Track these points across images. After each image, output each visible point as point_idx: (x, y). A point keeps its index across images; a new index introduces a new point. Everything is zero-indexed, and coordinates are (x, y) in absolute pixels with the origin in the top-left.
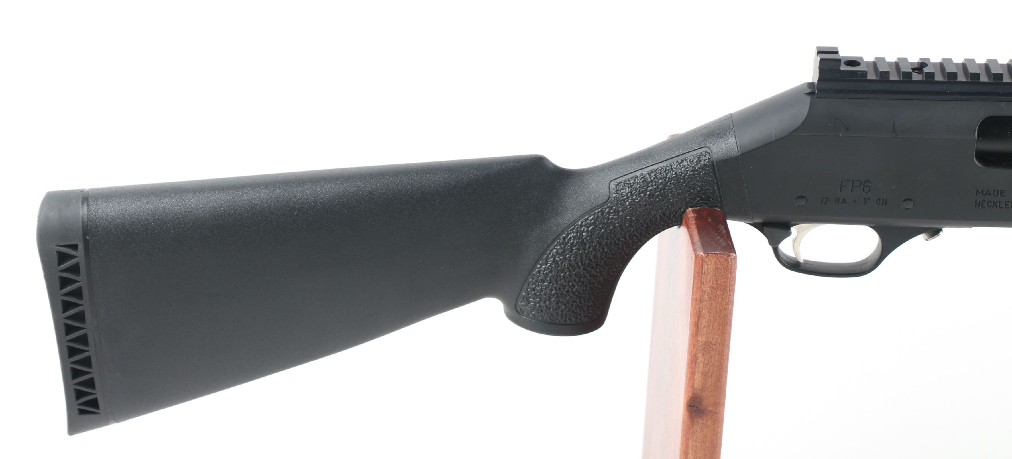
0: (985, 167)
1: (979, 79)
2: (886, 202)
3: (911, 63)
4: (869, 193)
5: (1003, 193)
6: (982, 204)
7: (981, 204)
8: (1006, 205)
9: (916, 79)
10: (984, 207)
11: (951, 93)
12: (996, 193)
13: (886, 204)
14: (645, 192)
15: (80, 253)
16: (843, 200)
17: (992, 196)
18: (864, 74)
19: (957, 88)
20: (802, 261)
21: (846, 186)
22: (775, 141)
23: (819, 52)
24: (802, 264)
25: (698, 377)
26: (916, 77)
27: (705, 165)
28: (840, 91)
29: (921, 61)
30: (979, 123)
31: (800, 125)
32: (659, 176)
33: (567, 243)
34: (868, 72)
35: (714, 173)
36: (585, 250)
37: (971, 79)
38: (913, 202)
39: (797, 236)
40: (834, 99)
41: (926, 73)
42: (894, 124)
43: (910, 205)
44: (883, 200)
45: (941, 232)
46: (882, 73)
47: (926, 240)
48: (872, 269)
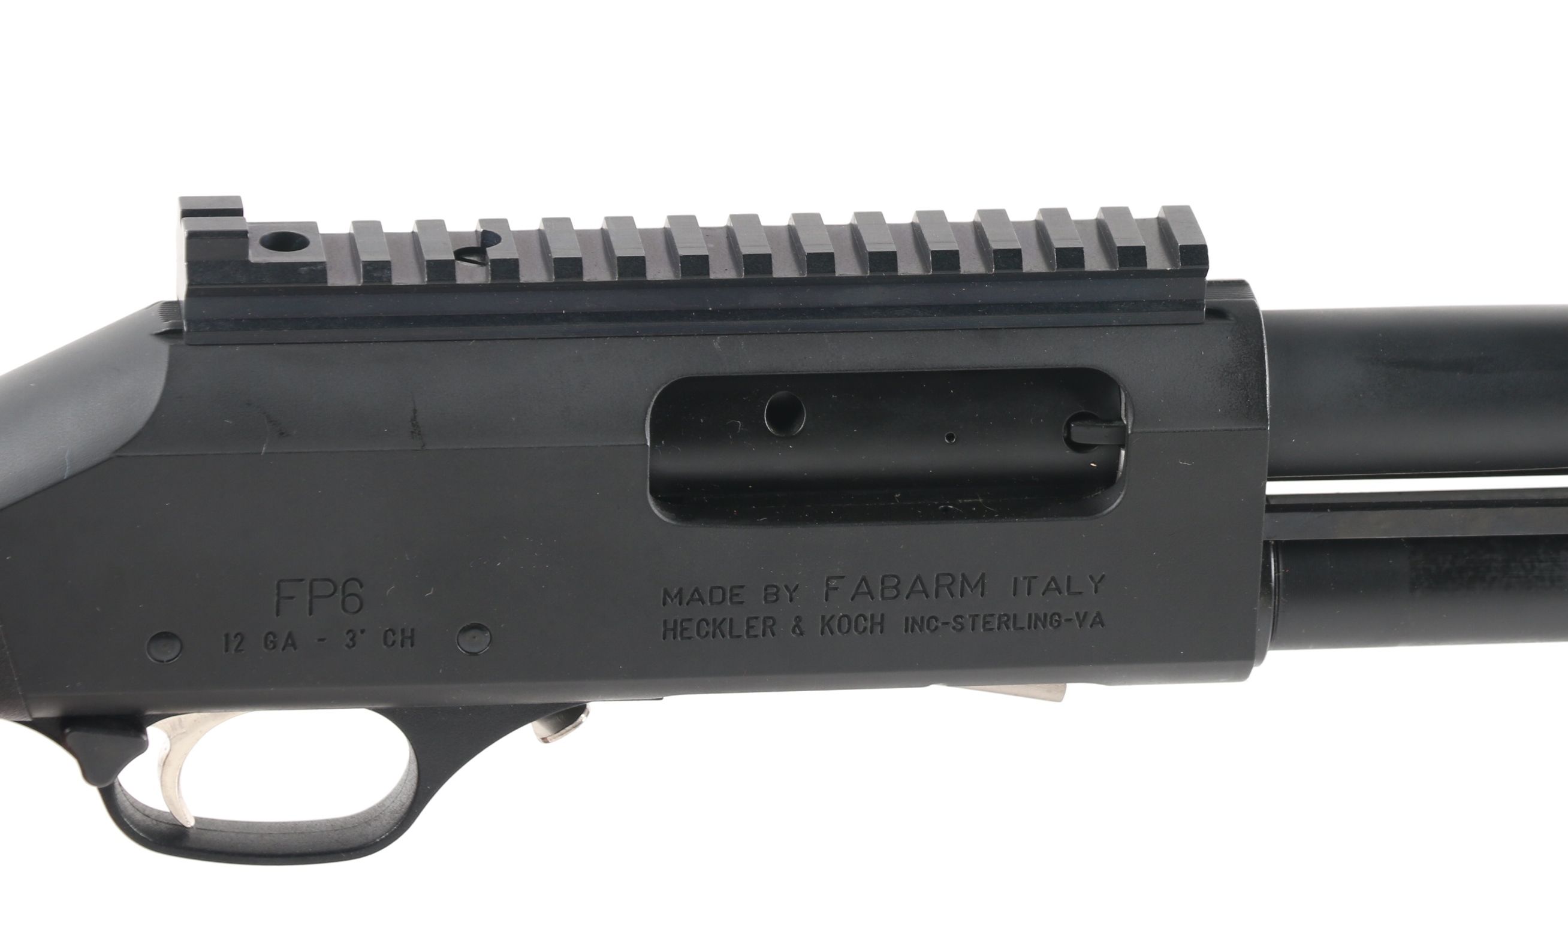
0: (679, 524)
1: (644, 274)
2: (412, 637)
3: (457, 236)
4: (360, 612)
5: (737, 595)
6: (683, 629)
7: (679, 629)
8: (750, 627)
9: (468, 281)
10: (689, 638)
11: (570, 317)
12: (718, 596)
13: (412, 645)
16: (287, 640)
17: (709, 604)
18: (318, 271)
19: (588, 303)
20: (190, 823)
21: (292, 598)
22: (70, 478)
23: (186, 213)
24: (191, 831)
26: (469, 274)
28: (255, 323)
29: (482, 227)
30: (652, 398)
31: (141, 427)
34: (328, 266)
37: (620, 275)
38: (488, 634)
39: (170, 750)
40: (238, 348)
41: (494, 261)
42: (415, 411)
43: (479, 642)
44: (403, 631)
45: (583, 716)
46: (368, 268)
47: (545, 740)
48: (392, 833)
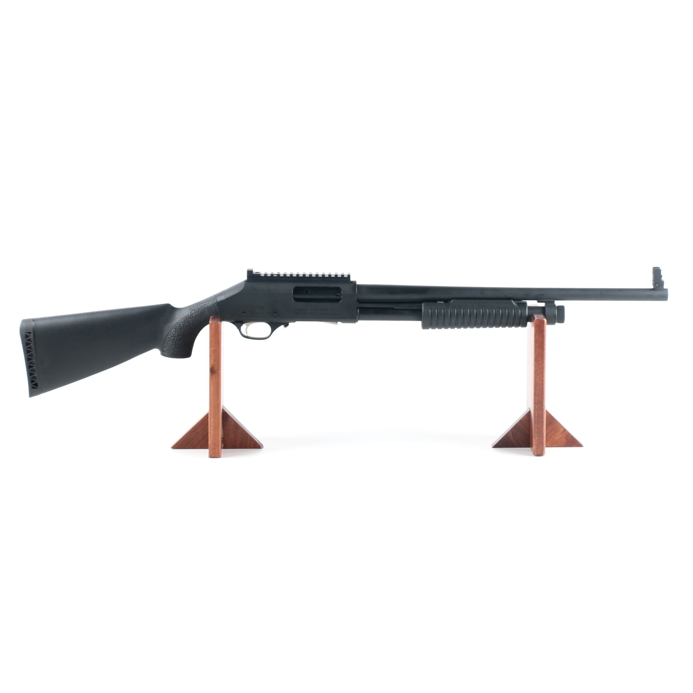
0: (296, 302)
9: (275, 276)
11: (285, 280)
12: (300, 310)
14: (198, 312)
15: (32, 335)
19: (287, 279)
23: (247, 271)
24: (248, 336)
25: (212, 361)
27: (216, 303)
28: (254, 280)
30: (293, 289)
31: (242, 290)
32: (202, 307)
33: (176, 328)
34: (261, 274)
35: (218, 305)
36: (182, 330)
37: (290, 276)
38: (277, 313)
39: (246, 327)
40: (252, 284)
42: (269, 289)
44: (268, 312)
48: (269, 337)
